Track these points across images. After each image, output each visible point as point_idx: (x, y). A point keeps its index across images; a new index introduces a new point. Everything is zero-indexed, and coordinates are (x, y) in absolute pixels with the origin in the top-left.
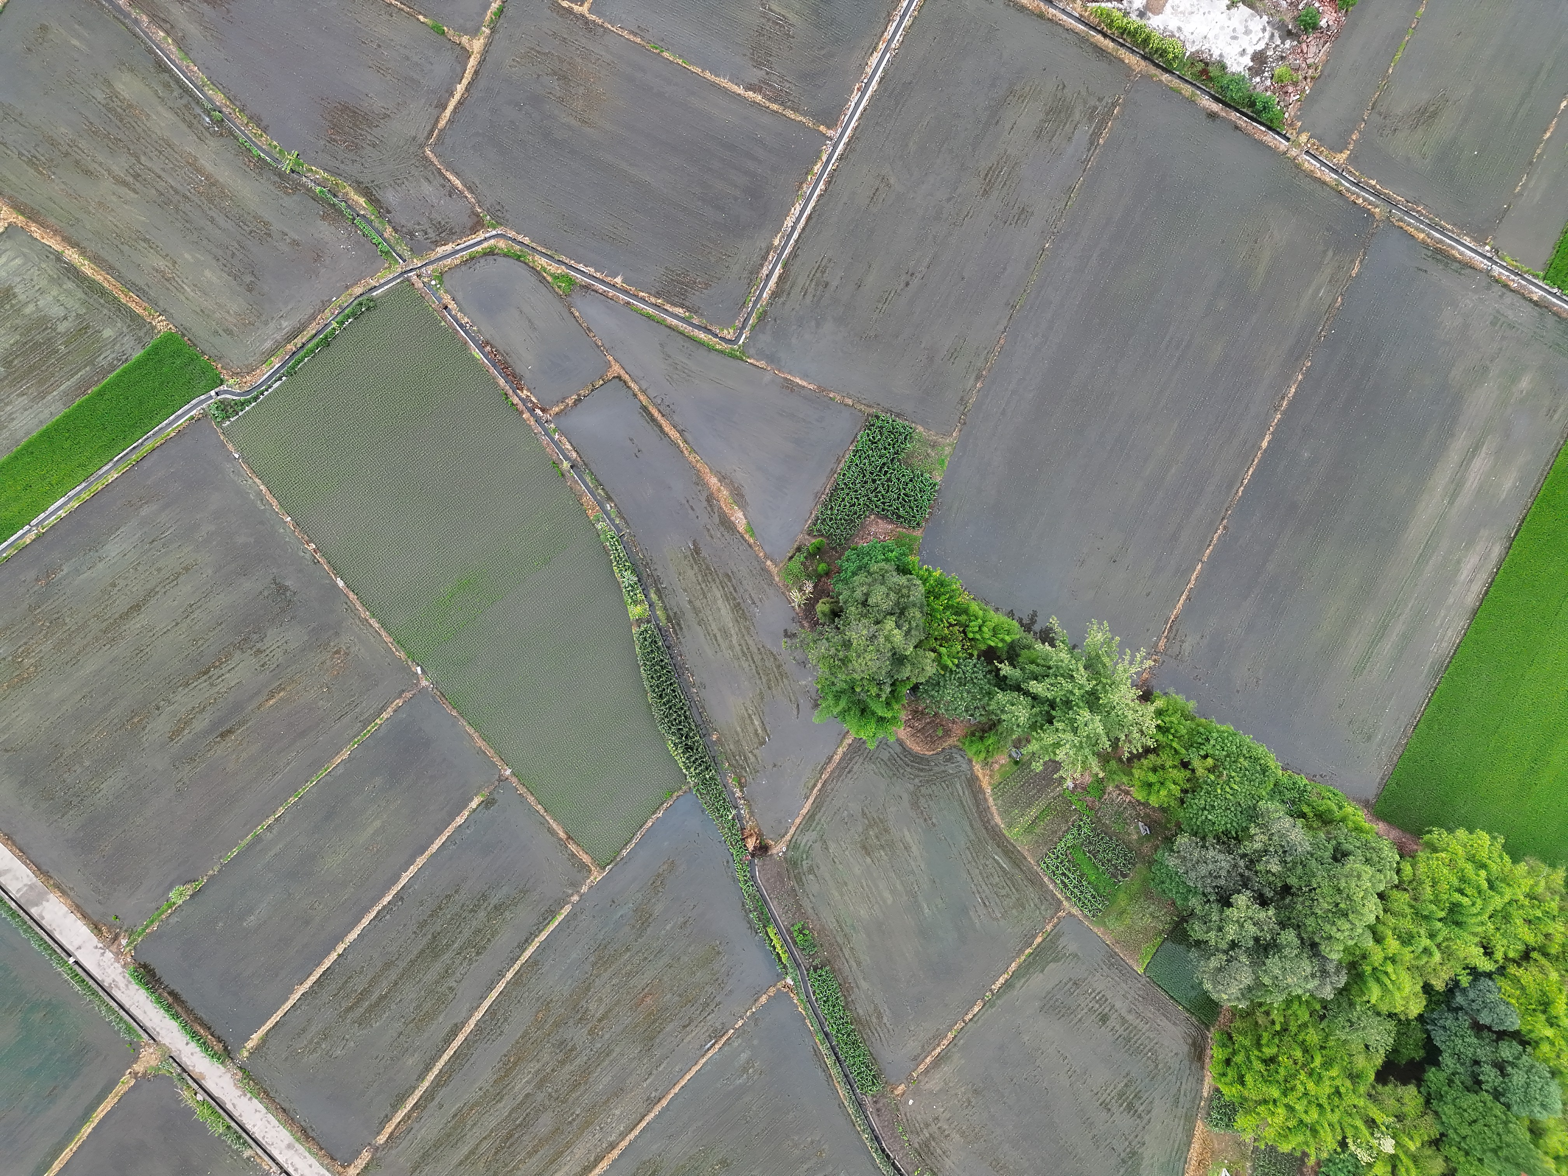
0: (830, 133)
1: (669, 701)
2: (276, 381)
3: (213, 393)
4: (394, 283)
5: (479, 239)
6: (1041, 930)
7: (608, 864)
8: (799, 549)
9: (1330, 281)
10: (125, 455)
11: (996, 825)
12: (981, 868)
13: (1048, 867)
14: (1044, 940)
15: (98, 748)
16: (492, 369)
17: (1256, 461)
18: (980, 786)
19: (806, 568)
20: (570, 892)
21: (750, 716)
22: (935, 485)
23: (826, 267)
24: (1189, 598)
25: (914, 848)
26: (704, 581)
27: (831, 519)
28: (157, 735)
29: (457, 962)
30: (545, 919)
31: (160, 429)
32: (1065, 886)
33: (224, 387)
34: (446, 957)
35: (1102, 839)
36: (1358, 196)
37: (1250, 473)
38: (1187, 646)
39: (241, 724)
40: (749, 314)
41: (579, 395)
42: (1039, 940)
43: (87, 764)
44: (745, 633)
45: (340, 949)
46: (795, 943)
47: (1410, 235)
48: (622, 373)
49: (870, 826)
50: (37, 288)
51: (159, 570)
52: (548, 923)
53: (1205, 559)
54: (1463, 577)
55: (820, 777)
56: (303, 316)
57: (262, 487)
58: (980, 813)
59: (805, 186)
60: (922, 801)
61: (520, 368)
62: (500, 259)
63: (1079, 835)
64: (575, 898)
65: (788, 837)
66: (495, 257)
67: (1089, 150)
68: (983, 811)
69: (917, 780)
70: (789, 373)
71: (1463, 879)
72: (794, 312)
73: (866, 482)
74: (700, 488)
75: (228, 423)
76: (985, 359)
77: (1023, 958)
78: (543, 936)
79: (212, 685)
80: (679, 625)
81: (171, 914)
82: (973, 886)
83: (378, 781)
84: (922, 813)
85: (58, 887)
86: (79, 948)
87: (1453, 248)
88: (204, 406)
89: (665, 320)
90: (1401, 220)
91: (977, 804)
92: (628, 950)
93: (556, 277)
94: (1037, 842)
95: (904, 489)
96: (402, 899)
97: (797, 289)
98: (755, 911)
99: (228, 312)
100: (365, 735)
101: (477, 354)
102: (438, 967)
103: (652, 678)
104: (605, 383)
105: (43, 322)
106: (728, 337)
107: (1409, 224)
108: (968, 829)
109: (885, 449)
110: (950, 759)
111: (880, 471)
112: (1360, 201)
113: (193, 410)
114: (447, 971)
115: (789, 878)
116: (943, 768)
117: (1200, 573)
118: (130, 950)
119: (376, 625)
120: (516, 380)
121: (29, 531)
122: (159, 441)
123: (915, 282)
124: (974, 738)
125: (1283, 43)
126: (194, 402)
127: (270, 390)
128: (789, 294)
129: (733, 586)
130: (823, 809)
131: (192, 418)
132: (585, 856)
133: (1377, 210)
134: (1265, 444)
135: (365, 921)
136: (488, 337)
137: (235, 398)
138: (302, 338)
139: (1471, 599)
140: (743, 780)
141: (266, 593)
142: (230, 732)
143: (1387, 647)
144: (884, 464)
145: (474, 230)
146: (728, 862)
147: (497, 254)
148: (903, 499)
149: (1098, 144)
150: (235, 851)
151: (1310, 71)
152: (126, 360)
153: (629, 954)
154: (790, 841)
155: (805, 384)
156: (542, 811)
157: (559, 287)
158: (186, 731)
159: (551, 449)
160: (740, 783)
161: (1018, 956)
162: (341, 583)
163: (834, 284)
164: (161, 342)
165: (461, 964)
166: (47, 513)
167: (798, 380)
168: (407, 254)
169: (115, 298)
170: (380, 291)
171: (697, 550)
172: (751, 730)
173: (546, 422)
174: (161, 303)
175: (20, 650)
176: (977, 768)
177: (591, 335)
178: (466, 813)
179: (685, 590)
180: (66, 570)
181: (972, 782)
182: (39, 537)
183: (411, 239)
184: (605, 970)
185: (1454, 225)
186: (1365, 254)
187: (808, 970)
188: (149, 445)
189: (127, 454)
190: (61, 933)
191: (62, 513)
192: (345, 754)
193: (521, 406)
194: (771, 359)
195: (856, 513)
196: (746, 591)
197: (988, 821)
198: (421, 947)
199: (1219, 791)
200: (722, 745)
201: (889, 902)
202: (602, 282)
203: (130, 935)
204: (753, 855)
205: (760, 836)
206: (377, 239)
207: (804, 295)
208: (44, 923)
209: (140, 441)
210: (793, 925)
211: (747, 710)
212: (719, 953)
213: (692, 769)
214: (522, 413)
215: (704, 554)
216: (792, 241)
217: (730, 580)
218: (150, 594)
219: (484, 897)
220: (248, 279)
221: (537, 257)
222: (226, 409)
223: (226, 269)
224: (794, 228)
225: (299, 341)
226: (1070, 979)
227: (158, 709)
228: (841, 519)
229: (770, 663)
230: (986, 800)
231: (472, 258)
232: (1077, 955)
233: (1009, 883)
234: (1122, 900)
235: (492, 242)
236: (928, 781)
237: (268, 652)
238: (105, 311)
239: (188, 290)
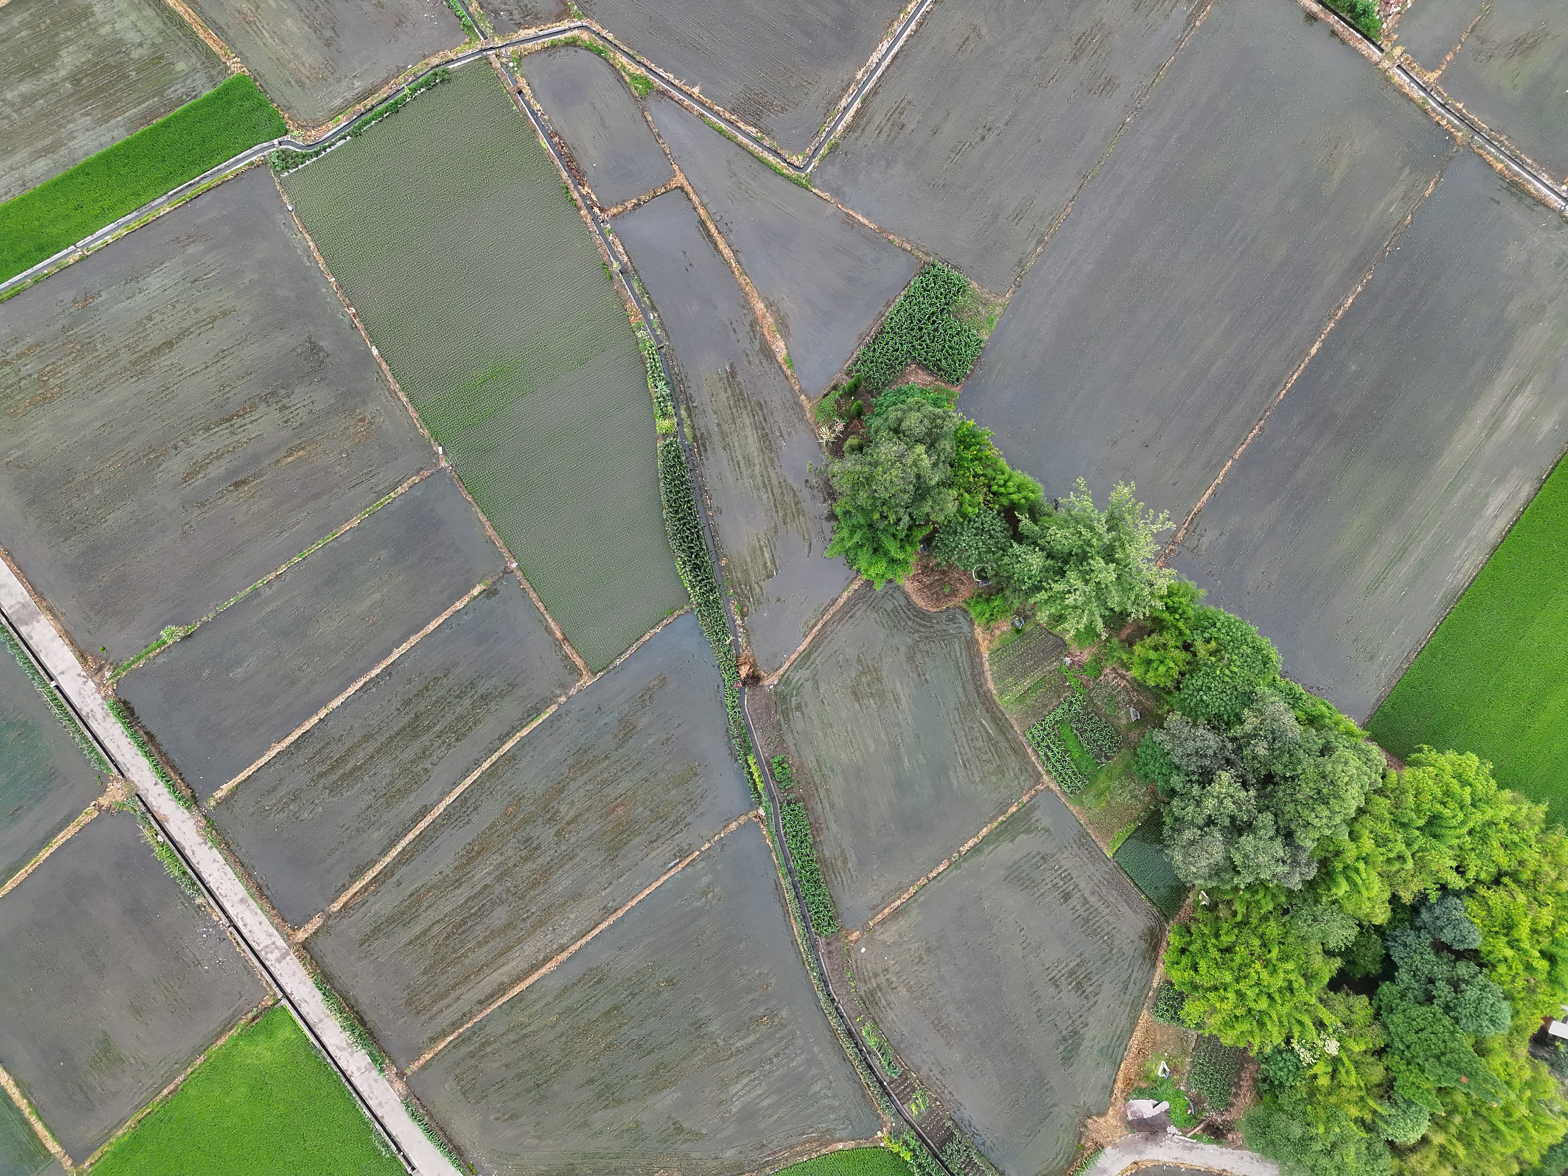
1: (683, 518)
2: (340, 139)
3: (276, 141)
4: (472, 59)
5: (563, 28)
6: (1017, 800)
7: (600, 671)
8: (835, 388)
9: (1403, 198)
10: (180, 191)
11: (989, 690)
12: (967, 730)
13: (1033, 737)
14: (1018, 811)
15: (110, 478)
16: (557, 161)
17: (1303, 366)
18: (979, 650)
19: (840, 407)
20: (558, 692)
21: (761, 548)
22: (981, 342)
23: (904, 108)
24: (1214, 493)
25: (904, 701)
26: (735, 406)
27: (872, 362)
28: (171, 474)
29: (436, 745)
30: (529, 716)
31: (219, 170)
32: (1048, 759)
33: (288, 138)
34: (426, 738)
35: (1091, 719)
36: (1443, 117)
37: (1295, 377)
38: (1205, 541)
39: (256, 476)
40: (821, 144)
41: (639, 200)
42: (1014, 809)
43: (97, 492)
44: (769, 465)
45: (322, 714)
46: (773, 775)
47: (1488, 163)
48: (686, 184)
49: (864, 673)
50: (116, 10)
51: (197, 310)
52: (532, 720)
53: (1237, 457)
54: (1489, 512)
55: (822, 618)
56: (375, 79)
57: (311, 244)
58: (974, 676)
59: (896, 24)
60: (919, 656)
61: (585, 165)
62: (582, 52)
63: (1070, 710)
64: (563, 699)
65: (781, 671)
66: (576, 49)
67: (1184, 31)
68: (977, 676)
69: (916, 635)
70: (853, 209)
71: (1447, 793)
72: (866, 149)
73: (912, 329)
74: (745, 311)
75: (286, 174)
76: (1050, 224)
77: (995, 824)
78: (525, 732)
79: (233, 433)
80: (704, 446)
81: (159, 653)
82: (956, 746)
83: (384, 554)
84: (917, 667)
85: (50, 610)
86: (63, 673)
87: (1530, 182)
88: (266, 153)
89: (736, 137)
90: (1481, 147)
91: (973, 666)
92: (606, 758)
93: (634, 78)
94: (1026, 712)
95: (950, 341)
96: (390, 674)
97: (873, 127)
98: (738, 737)
99: (303, 65)
100: (377, 506)
101: (544, 144)
102: (416, 747)
103: (671, 492)
104: (667, 192)
105: (117, 45)
106: (797, 163)
107: (1489, 153)
108: (960, 690)
109: (937, 298)
110: (953, 620)
111: (929, 318)
112: (1444, 123)
113: (253, 155)
114: (424, 753)
115: (776, 711)
116: (944, 627)
117: (1229, 470)
118: (113, 683)
119: (404, 399)
120: (578, 176)
121: (74, 252)
122: (216, 180)
123: (991, 137)
124: (980, 599)
126: (256, 148)
127: (333, 148)
128: (864, 130)
129: (764, 415)
130: (820, 650)
131: (252, 163)
132: (578, 659)
133: (1460, 134)
134: (1314, 351)
135: (351, 690)
136: (558, 128)
137: (297, 150)
138: (372, 100)
139: (1493, 535)
140: (745, 609)
141: (299, 350)
142: (244, 482)
143: (1404, 570)
144: (933, 314)
145: (559, 18)
146: (718, 687)
147: (579, 46)
148: (947, 351)
149: (1194, 26)
150: (232, 601)
152: (195, 96)
153: (607, 762)
154: (783, 676)
155: (866, 222)
156: (542, 609)
157: (636, 88)
158: (201, 475)
159: (603, 250)
160: (741, 611)
161: (991, 822)
162: (375, 352)
163: (910, 127)
164: (233, 83)
165: (439, 747)
166: (95, 236)
167: (860, 217)
168: (489, 32)
169: (194, 33)
170: (456, 65)
171: (733, 374)
172: (760, 561)
173: (603, 222)
174: (238, 45)
175: (48, 369)
176: (978, 631)
177: (661, 141)
178: (466, 599)
179: (715, 412)
180: (104, 296)
181: (971, 645)
182: (82, 259)
183: (495, 18)
184: (582, 775)
185: (1534, 160)
186: (1441, 176)
187: (781, 803)
188: (205, 184)
189: (182, 189)
190: (46, 656)
191: (109, 239)
192: (355, 522)
193: (580, 202)
194: (836, 192)
195: (897, 359)
196: (776, 422)
197: (981, 686)
198: (402, 725)
199: (1218, 672)
200: (730, 572)
201: (872, 749)
202: (680, 90)
203: (115, 669)
204: (744, 683)
205: (754, 665)
206: (461, 12)
207: (879, 133)
208: (31, 643)
209: (197, 179)
210: (773, 758)
211: (759, 542)
212: (696, 774)
213: (697, 589)
214: (579, 209)
215: (739, 378)
216: (875, 78)
217: (762, 409)
218: (185, 333)
219: (472, 685)
220: (328, 33)
221: (618, 55)
222: (287, 159)
223: (308, 21)
224: (878, 65)
225: (369, 102)
226: (1039, 853)
227: (176, 449)
228: (882, 363)
229: (789, 499)
230: (982, 664)
231: (554, 46)
232: (1049, 830)
233: (992, 749)
234: (1102, 782)
235: (576, 32)
236: (927, 638)
237: (293, 409)
238: (181, 44)
239: (268, 36)
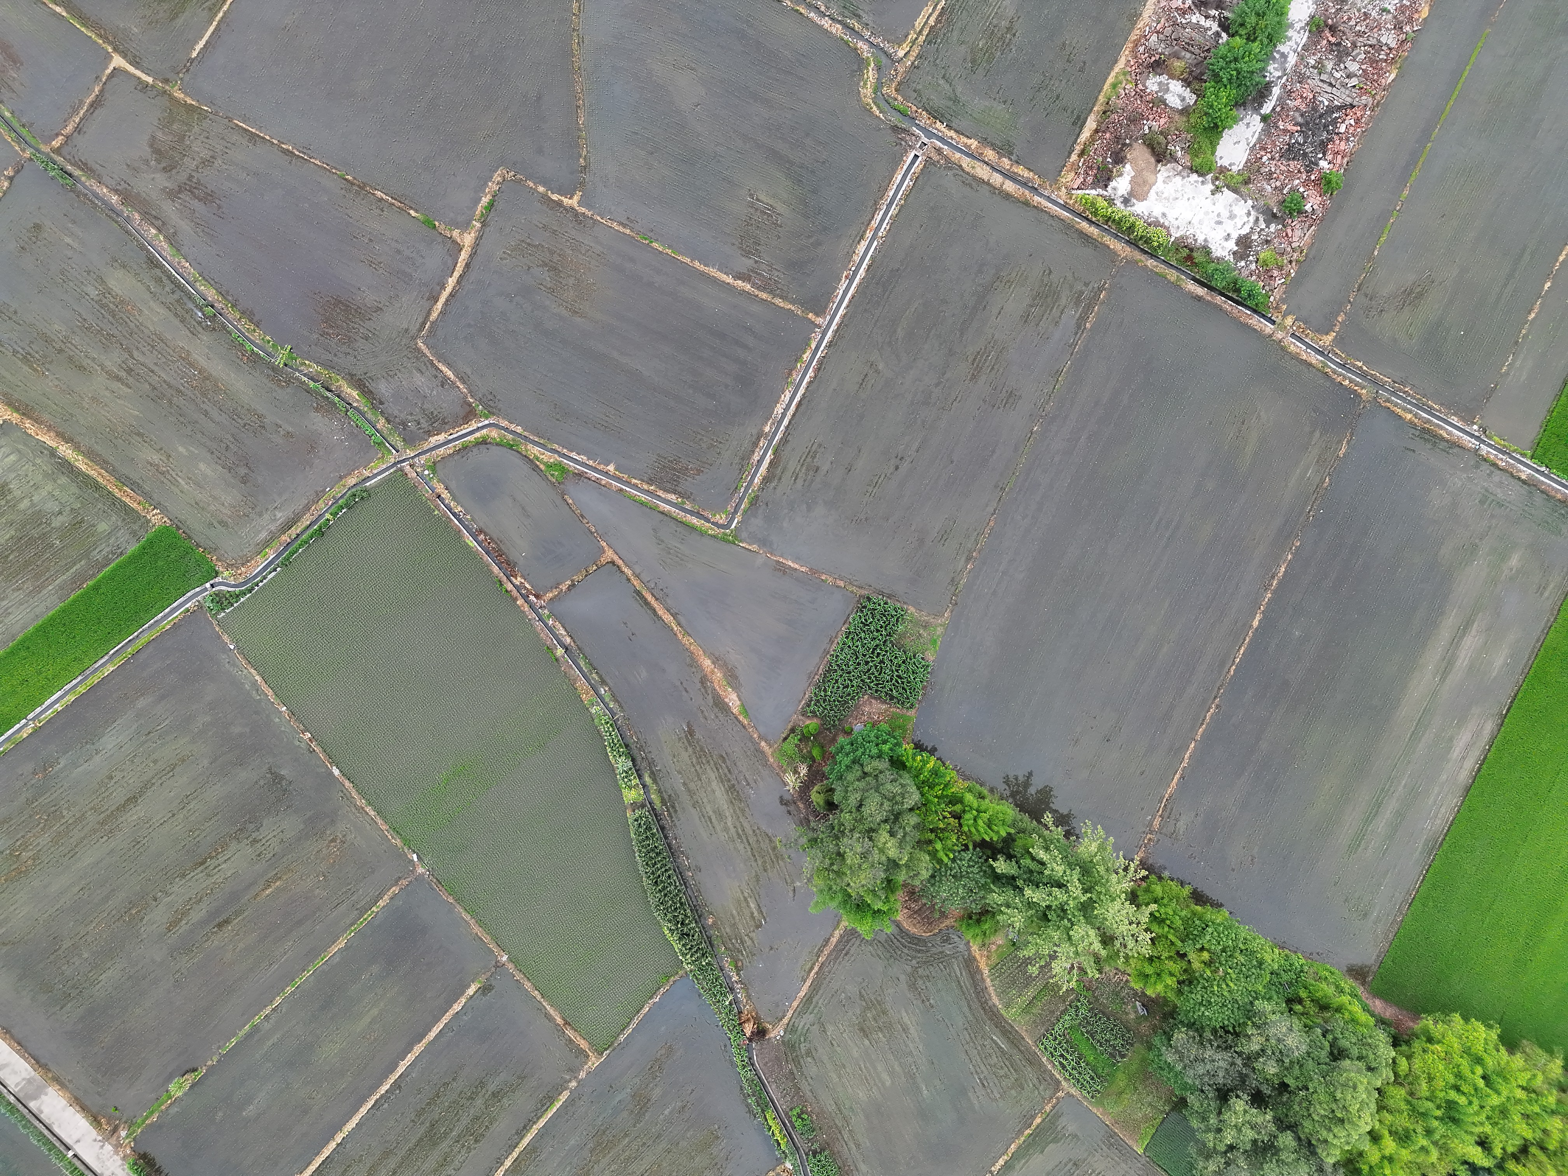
0: (819, 320)
1: (664, 888)
2: (271, 572)
3: (208, 585)
4: (387, 473)
5: (471, 429)
6: (1040, 1111)
7: (606, 1049)
8: (793, 730)
9: (1318, 462)
10: (120, 648)
11: (994, 1005)
12: (979, 1048)
13: (1045, 1048)
14: (1043, 1120)
15: (96, 939)
16: (486, 558)
17: (1247, 639)
18: (978, 967)
19: (801, 750)
20: (568, 1077)
21: (745, 899)
22: (928, 666)
23: (816, 452)
24: (1182, 777)
25: (912, 1030)
26: (698, 763)
27: (825, 701)
28: (155, 926)
29: (456, 1150)
30: (543, 1106)
31: (155, 622)
32: (1064, 1067)
33: (219, 579)
34: (444, 1146)
35: (1100, 1019)
36: (1345, 378)
37: (1242, 652)
38: (1182, 825)
39: (237, 914)
40: (741, 499)
41: (572, 581)
42: (1038, 1120)
43: (86, 955)
44: (740, 815)
45: (339, 1138)
46: (794, 1127)
47: (1397, 414)
48: (616, 558)
49: (869, 1008)
50: (32, 483)
51: (155, 762)
52: (547, 1110)
53: (1198, 738)
54: (1455, 754)
55: (817, 960)
56: (298, 506)
57: (258, 678)
58: (977, 993)
59: (794, 373)
60: (920, 982)
61: (514, 555)
62: (494, 448)
63: (1077, 1015)
64: (573, 1084)
65: (785, 1021)
66: (488, 446)
67: (1076, 334)
68: (980, 992)
69: (914, 962)
70: (782, 556)
71: (1459, 1076)
72: (785, 497)
73: (859, 664)
74: (694, 670)
75: (223, 614)
76: (976, 540)
77: (1022, 1139)
78: (541, 1123)
79: (208, 875)
80: (673, 807)
81: (171, 1104)
82: (971, 1067)
83: (375, 969)
84: (920, 994)
85: (57, 1080)
86: (78, 1141)
87: (1442, 428)
88: (199, 598)
89: (657, 505)
90: (1388, 400)
91: (975, 985)
92: (626, 1135)
93: (549, 466)
94: (1035, 1022)
95: (897, 671)
96: (400, 1087)
97: (789, 473)
98: (754, 1096)
99: (223, 505)
100: (362, 923)
101: (471, 542)
102: (436, 1155)
103: (647, 864)
104: (599, 568)
105: (37, 517)
106: (721, 522)
107: (1396, 405)
108: (966, 1009)
109: (878, 631)
110: (947, 940)
111: (873, 653)
112: (1347, 382)
113: (188, 602)
114: (445, 1160)
115: (787, 1061)
116: (940, 949)
117: (1194, 752)
118: (130, 1142)
119: (372, 813)
120: (509, 567)
121: (26, 725)
122: (154, 634)
123: (905, 466)
124: (970, 921)
125: (1268, 227)
126: (189, 594)
127: (265, 581)
128: (780, 479)
129: (727, 767)
130: (821, 992)
131: (188, 610)
132: (583, 1042)
133: (1364, 391)
134: (1256, 623)
135: (363, 1111)
136: (482, 525)
137: (230, 589)
138: (296, 529)
139: (1464, 776)
140: (740, 964)
141: (262, 783)
142: (227, 922)
143: (1381, 825)
144: (877, 646)
145: (466, 420)
146: (725, 1046)
147: (490, 443)
148: (897, 681)
149: (1085, 328)
150: (234, 1041)
151: (1295, 255)
152: (121, 554)
153: (627, 1140)
154: (788, 1024)
155: (797, 566)
156: (539, 997)
157: (552, 475)
158: (184, 922)
159: (545, 635)
160: (736, 967)
161: (1018, 1138)
162: (336, 772)
163: (825, 468)
164: (156, 536)
165: (459, 1152)
166: (44, 706)
167: (790, 563)
168: (400, 444)
169: (110, 492)
170: (373, 481)
171: (691, 732)
172: (747, 912)
173: (541, 607)
174: (155, 496)
175: (18, 843)
176: (975, 948)
177: (585, 521)
178: (463, 1000)
179: (679, 773)
180: (63, 762)
181: (970, 962)
182: (36, 731)
183: (404, 429)
184: (604, 1157)
185: (1442, 404)
186: (1352, 435)
187: (807, 1154)
188: (144, 640)
189: (123, 646)
190: (60, 1126)
191: (58, 707)
192: (341, 943)
193: (515, 593)
194: (763, 542)
195: (849, 695)
196: (740, 772)
197: (986, 1002)
198: (419, 1135)
199: (1216, 988)
200: (718, 929)
201: (888, 1083)
202: (595, 469)
203: (130, 1127)
204: (750, 1040)
205: (757, 1020)
206: (370, 431)
207: (795, 480)
208: (42, 1117)
209: (136, 634)
210: (791, 1110)
211: (743, 893)
212: (717, 1138)
213: (689, 956)
214: (516, 599)
215: (698, 735)
216: (782, 428)
217: (724, 761)
218: (147, 786)
219: (482, 1084)
220: (243, 471)
221: (530, 446)
222: (221, 600)
223: (221, 462)
224: (784, 415)
225: (294, 532)
226: (1070, 1160)
227: (156, 900)
228: (834, 701)
229: (765, 845)
230: (983, 980)
231: (465, 448)
232: (1076, 1135)
233: (1007, 1063)
234: (1121, 1080)
235: (484, 431)
236: (925, 962)
237: (264, 841)
238: (100, 505)
239: (183, 483)
